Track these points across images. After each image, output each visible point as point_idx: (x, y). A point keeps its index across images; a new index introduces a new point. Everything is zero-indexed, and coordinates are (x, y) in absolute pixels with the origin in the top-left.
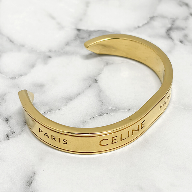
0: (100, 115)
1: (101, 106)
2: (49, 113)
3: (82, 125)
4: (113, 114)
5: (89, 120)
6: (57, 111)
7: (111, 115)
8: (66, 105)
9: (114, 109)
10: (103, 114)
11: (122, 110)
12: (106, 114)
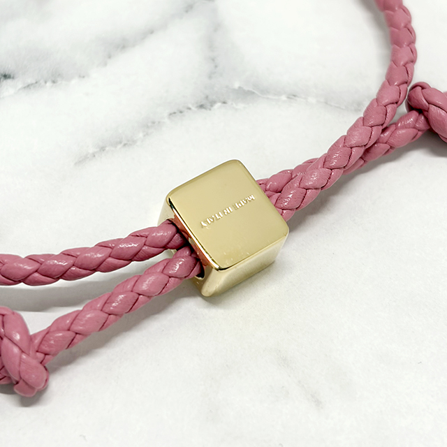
0: (201, 106)
1: (210, 77)
2: (49, 84)
3: (141, 135)
4: (241, 106)
5: (166, 120)
6: (73, 82)
7: (236, 110)
8: (105, 64)
9: (246, 88)
10: (213, 103)
11: (270, 97)
12: (219, 104)
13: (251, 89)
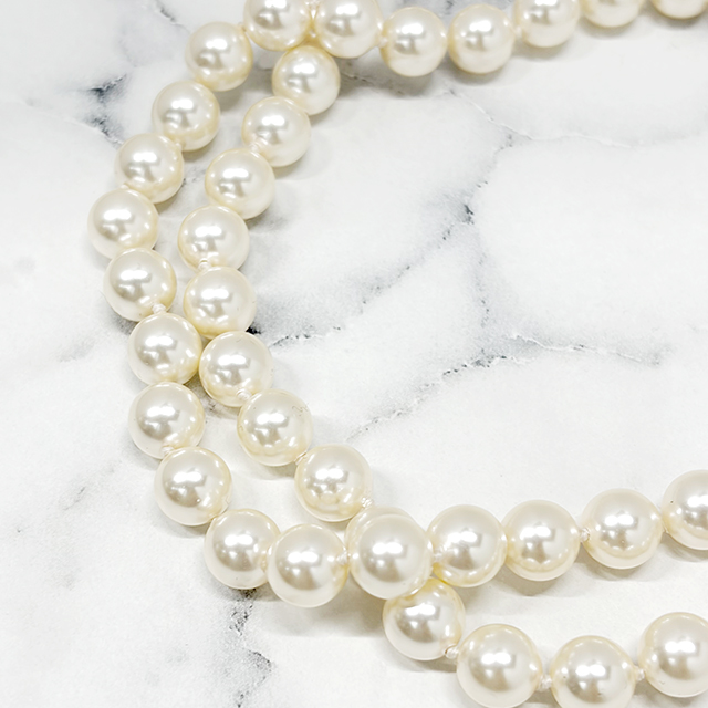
0: (478, 363)
4: (522, 361)
5: (440, 382)
6: (328, 335)
8: (362, 312)
10: (490, 359)
11: (554, 348)
12: (497, 359)
13: (531, 339)
